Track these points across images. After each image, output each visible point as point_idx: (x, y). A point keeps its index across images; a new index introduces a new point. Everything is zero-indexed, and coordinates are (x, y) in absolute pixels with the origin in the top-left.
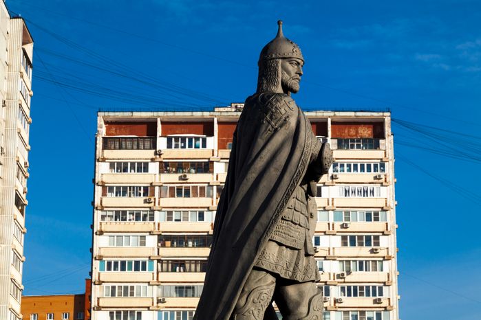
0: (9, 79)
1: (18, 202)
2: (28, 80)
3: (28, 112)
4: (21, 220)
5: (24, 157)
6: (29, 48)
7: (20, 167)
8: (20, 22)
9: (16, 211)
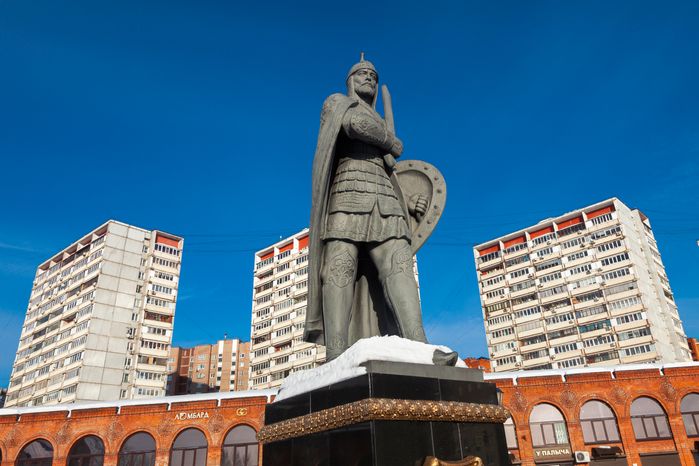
0: (640, 238)
1: (667, 294)
2: (652, 236)
3: (657, 251)
4: (673, 303)
5: (663, 273)
6: (647, 222)
7: (661, 277)
8: (636, 211)
9: (667, 299)
